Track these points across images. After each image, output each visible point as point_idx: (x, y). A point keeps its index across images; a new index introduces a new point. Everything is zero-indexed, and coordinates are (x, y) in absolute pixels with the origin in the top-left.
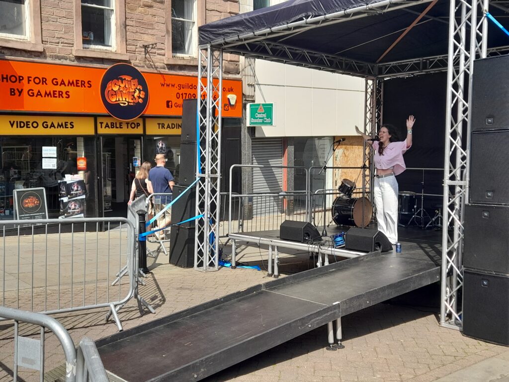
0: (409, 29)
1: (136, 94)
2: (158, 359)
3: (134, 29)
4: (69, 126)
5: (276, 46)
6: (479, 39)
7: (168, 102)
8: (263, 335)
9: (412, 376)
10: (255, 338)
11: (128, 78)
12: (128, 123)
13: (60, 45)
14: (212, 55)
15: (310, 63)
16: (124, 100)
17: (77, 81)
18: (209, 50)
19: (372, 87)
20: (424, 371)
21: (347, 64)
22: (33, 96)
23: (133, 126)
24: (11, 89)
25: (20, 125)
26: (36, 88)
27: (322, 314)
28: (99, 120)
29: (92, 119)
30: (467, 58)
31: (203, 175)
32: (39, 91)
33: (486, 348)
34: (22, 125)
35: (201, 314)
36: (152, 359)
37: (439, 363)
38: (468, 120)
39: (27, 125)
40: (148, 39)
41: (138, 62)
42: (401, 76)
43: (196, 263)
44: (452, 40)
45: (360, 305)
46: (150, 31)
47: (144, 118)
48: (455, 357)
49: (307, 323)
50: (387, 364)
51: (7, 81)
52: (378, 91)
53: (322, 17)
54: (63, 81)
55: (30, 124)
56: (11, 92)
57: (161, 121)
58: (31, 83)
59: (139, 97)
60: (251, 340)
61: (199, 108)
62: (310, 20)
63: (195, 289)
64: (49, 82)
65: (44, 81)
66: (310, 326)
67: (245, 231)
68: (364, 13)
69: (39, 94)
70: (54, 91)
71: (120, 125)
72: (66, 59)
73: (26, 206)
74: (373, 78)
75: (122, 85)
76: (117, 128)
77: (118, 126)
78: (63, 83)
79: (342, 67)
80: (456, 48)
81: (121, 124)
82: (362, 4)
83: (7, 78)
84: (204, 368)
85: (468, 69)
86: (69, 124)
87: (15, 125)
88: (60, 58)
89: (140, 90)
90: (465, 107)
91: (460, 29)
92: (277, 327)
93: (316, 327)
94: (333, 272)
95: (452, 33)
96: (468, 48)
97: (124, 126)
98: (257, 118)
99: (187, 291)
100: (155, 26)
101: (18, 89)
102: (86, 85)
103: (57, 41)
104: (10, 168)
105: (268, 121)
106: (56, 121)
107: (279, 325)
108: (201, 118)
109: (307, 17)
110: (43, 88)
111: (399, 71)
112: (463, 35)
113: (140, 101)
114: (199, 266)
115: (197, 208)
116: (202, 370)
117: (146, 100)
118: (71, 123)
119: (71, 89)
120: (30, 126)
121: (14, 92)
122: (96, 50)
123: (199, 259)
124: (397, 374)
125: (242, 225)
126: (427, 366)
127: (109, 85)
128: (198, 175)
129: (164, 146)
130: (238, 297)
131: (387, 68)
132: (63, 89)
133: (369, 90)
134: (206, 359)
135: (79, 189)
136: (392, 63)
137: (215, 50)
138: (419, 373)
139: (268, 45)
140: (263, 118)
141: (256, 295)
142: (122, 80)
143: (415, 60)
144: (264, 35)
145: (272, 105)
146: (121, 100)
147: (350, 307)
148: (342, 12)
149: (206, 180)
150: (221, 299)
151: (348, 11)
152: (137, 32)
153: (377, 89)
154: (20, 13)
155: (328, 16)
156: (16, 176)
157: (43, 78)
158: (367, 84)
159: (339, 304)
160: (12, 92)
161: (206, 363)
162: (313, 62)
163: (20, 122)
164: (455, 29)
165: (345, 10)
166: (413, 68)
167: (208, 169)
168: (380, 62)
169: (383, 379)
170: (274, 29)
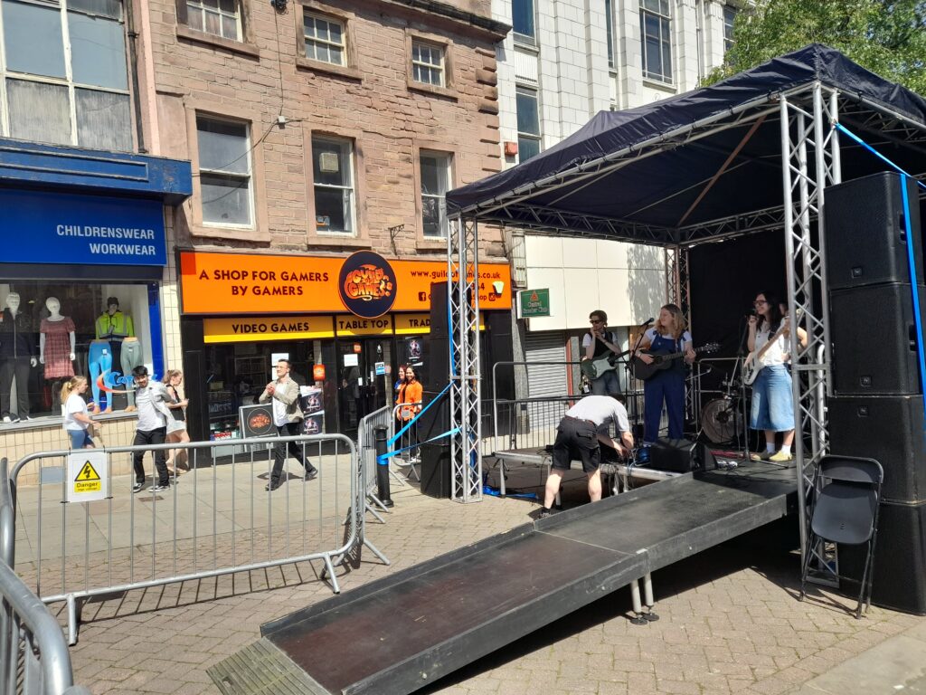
0: (714, 179)
1: (382, 287)
2: (373, 644)
3: (378, 210)
4: (303, 328)
5: (546, 211)
6: (828, 161)
7: (420, 294)
8: (531, 605)
9: (771, 672)
10: (519, 611)
11: (372, 267)
12: (373, 322)
13: (290, 233)
14: (464, 226)
15: (590, 230)
16: (367, 294)
17: (310, 274)
18: (460, 220)
19: (673, 258)
20: (791, 662)
21: (638, 231)
22: (260, 293)
23: (380, 324)
24: (233, 287)
25: (245, 330)
26: (262, 285)
27: (621, 569)
28: (339, 319)
29: (330, 318)
30: (811, 189)
31: (458, 377)
32: (266, 288)
33: (883, 617)
34: (248, 329)
35: (445, 568)
36: (365, 644)
37: (812, 646)
38: (822, 278)
39: (254, 328)
40: (394, 221)
41: (381, 248)
42: (711, 241)
43: (454, 491)
44: (787, 165)
45: (678, 553)
46: (397, 212)
47: (394, 314)
48: (835, 633)
49: (598, 584)
50: (729, 648)
51: (229, 278)
52: (682, 262)
53: (600, 160)
54: (294, 274)
55: (257, 327)
56: (233, 290)
57: (414, 317)
58: (257, 278)
59: (386, 290)
60: (511, 614)
61: (450, 292)
62: (584, 166)
63: (450, 527)
64: (278, 276)
65: (272, 276)
66: (604, 588)
67: (519, 447)
68: (658, 148)
69: (266, 291)
70: (284, 287)
71: (364, 324)
72: (298, 249)
73: (254, 426)
74: (674, 246)
75: (365, 277)
76: (360, 327)
77: (362, 325)
78: (294, 277)
79: (632, 232)
80: (794, 175)
81: (365, 322)
82: (654, 135)
83: (228, 275)
84: (437, 662)
85: (816, 205)
86: (302, 325)
87: (239, 329)
88: (290, 248)
89: (386, 281)
90: (814, 258)
91: (798, 151)
92: (552, 593)
93: (613, 589)
94: (634, 501)
95: (787, 156)
96: (812, 173)
97: (369, 324)
98: (530, 308)
99: (439, 531)
100: (402, 205)
101: (241, 287)
102: (322, 278)
103: (287, 229)
104: (240, 382)
105: (543, 310)
106: (288, 322)
107: (557, 587)
108: (453, 305)
109: (580, 162)
110: (270, 284)
111: (708, 235)
112: (803, 158)
113: (387, 294)
114: (457, 495)
115: (453, 419)
116: (435, 666)
117: (393, 292)
118: (305, 325)
119: (303, 283)
120: (257, 329)
121: (236, 290)
122: (333, 237)
123: (457, 486)
124: (747, 667)
125: (515, 440)
126: (793, 652)
127: (349, 277)
128: (452, 376)
129: (418, 347)
130: (498, 542)
131: (691, 232)
132: (295, 284)
133: (670, 262)
134: (441, 648)
135: (317, 403)
136: (699, 225)
137: (467, 220)
138: (783, 665)
139: (536, 210)
140: (537, 308)
141: (525, 538)
142: (365, 270)
143: (727, 219)
144: (526, 193)
145: (547, 290)
146: (363, 293)
147: (664, 557)
148: (626, 150)
149: (463, 384)
150: (473, 546)
151: (636, 146)
152: (380, 213)
153: (680, 260)
154: (244, 200)
155: (609, 157)
156: (247, 391)
157: (270, 273)
158: (666, 254)
159: (646, 552)
160: (235, 291)
161: (441, 653)
162: (594, 228)
163: (246, 326)
164: (791, 150)
165: (631, 145)
166: (726, 229)
167: (465, 369)
168: (683, 225)
169: (726, 676)
170: (539, 183)
